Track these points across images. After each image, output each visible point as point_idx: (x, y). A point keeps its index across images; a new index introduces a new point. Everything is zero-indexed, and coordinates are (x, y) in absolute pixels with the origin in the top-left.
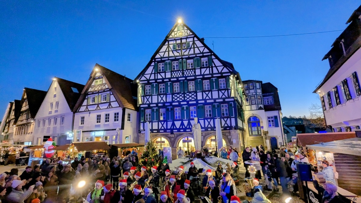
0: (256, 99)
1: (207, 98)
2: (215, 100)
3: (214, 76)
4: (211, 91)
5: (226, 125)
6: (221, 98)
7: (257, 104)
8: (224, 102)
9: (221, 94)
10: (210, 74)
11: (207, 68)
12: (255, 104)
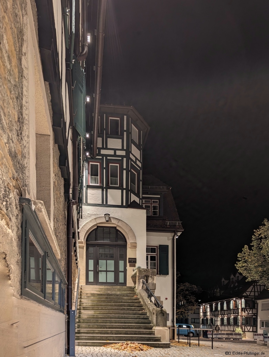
0: (125, 172)
7: (125, 187)
12: (121, 188)
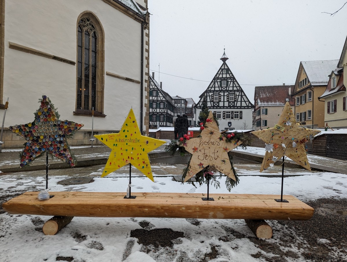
1: (154, 112)
2: (158, 113)
3: (159, 101)
4: (156, 108)
5: (161, 125)
6: (161, 112)
7: (181, 112)
8: (162, 114)
9: (161, 110)
10: (156, 100)
11: (155, 96)
